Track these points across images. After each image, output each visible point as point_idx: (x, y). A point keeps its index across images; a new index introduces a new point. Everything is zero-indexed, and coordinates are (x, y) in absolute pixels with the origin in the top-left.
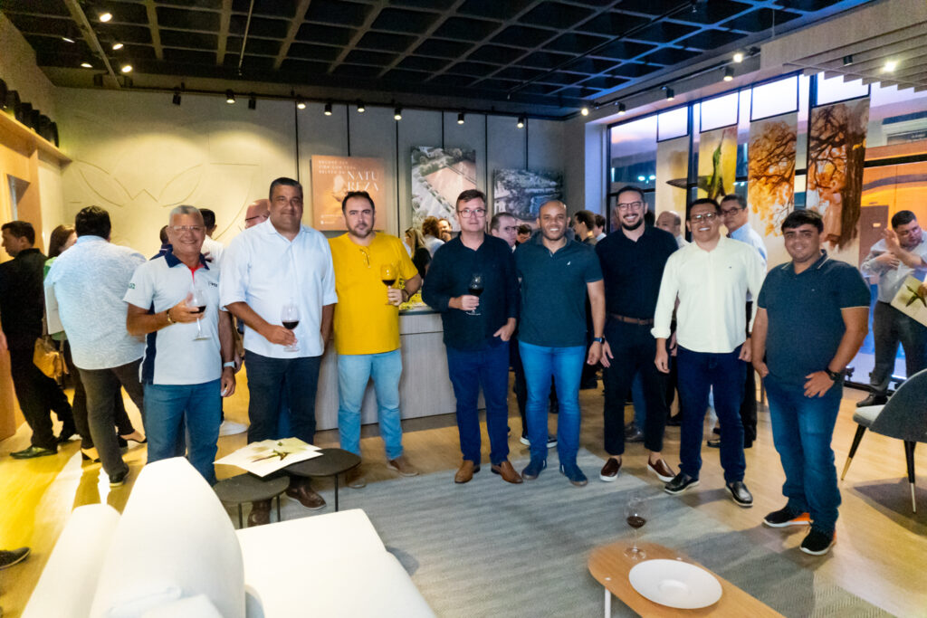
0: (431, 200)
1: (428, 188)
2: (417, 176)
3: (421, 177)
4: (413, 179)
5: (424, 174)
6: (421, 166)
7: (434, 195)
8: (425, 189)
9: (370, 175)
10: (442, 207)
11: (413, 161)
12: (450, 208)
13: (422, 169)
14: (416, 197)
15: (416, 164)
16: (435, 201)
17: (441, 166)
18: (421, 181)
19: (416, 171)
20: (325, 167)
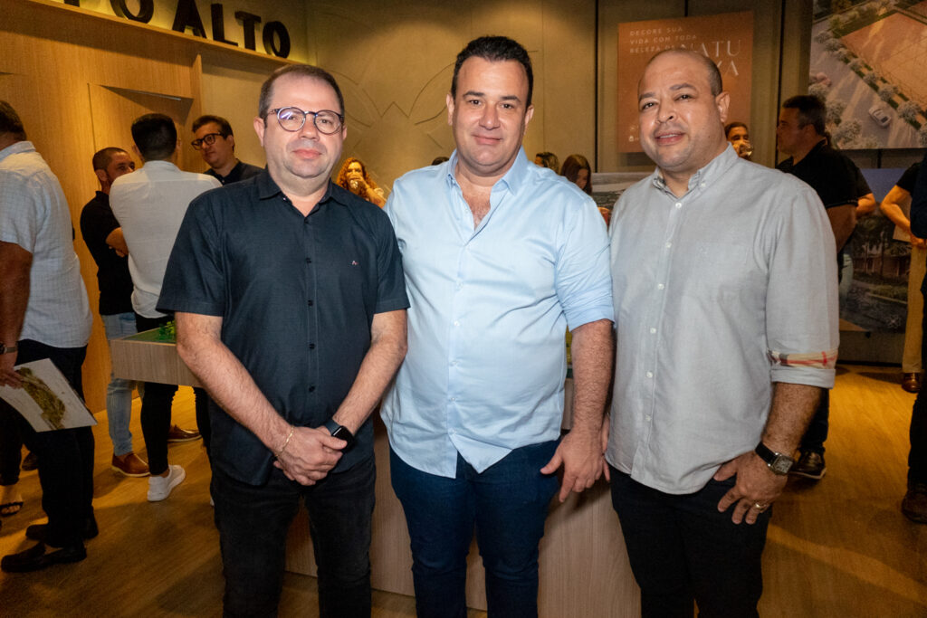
0: (854, 85)
1: (847, 61)
2: (821, 40)
3: (832, 41)
4: (814, 46)
5: (839, 33)
6: (835, 17)
7: (861, 75)
8: (840, 64)
9: (723, 47)
10: (877, 97)
11: (816, 9)
12: (897, 99)
13: (836, 23)
14: (817, 80)
15: (820, 16)
16: (862, 86)
17: (882, 11)
18: (832, 48)
19: (821, 29)
20: (641, 41)
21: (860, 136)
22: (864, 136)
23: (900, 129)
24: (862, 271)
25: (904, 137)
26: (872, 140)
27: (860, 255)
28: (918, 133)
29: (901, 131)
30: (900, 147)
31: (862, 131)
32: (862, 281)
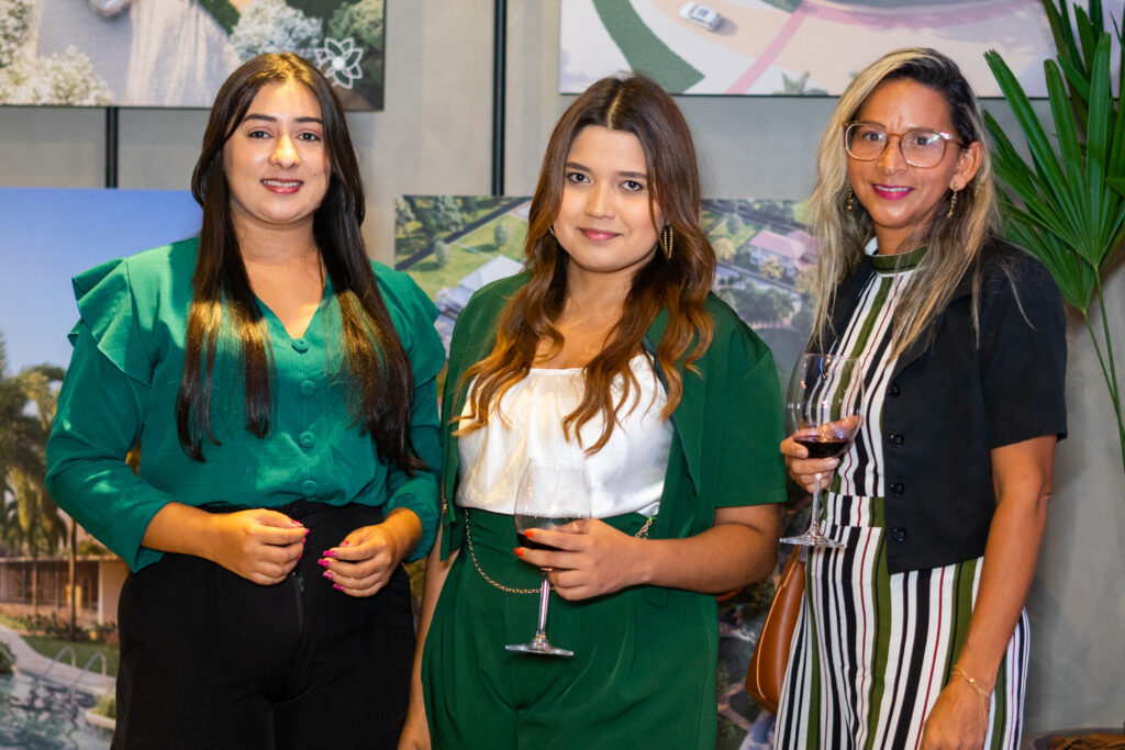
21: (29, 50)
22: (43, 51)
23: (169, 29)
24: (64, 614)
25: (182, 59)
26: (69, 67)
27: (52, 551)
28: (229, 48)
29: (171, 36)
30: (172, 100)
31: (34, 31)
32: (66, 660)
